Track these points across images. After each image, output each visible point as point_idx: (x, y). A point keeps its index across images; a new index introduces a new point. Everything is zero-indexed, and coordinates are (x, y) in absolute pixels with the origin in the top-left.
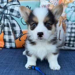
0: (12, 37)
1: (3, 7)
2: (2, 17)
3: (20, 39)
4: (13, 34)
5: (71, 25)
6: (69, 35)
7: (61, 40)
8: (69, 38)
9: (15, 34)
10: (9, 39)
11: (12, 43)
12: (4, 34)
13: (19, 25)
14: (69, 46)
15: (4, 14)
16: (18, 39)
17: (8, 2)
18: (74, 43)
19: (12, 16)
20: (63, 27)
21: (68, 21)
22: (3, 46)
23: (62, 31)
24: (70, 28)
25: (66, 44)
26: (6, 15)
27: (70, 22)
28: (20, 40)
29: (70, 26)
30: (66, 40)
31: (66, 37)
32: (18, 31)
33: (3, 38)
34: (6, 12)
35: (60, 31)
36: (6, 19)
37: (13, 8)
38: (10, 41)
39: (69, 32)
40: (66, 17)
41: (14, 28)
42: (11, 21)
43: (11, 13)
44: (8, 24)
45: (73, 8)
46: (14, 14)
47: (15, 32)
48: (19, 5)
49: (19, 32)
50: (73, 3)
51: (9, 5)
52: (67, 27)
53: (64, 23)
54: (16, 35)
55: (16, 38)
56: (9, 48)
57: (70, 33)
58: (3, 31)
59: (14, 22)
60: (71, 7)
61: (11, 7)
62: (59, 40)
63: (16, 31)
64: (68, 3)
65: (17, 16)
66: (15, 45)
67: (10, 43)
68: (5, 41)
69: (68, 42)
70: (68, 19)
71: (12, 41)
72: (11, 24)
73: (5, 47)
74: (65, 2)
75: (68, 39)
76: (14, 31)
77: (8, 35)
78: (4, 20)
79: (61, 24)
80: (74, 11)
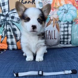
0: (14, 40)
1: (5, 15)
2: (4, 24)
4: (14, 38)
5: (63, 24)
6: (63, 34)
7: (56, 39)
8: (63, 36)
10: (11, 42)
11: (14, 45)
12: (7, 38)
14: (63, 44)
15: (7, 21)
16: (19, 41)
17: (9, 11)
19: (13, 22)
20: (57, 27)
21: (60, 21)
22: (6, 48)
23: (56, 31)
25: (61, 42)
26: (8, 22)
27: (62, 22)
29: (62, 26)
30: (61, 39)
31: (60, 36)
33: (7, 41)
34: (8, 19)
35: (55, 31)
36: (8, 25)
37: (13, 16)
38: (12, 43)
39: (62, 31)
40: (58, 19)
41: (15, 32)
42: (12, 26)
43: (12, 20)
44: (9, 29)
45: (63, 10)
46: (15, 20)
47: (16, 36)
49: (20, 35)
50: (63, 6)
51: (10, 13)
52: (60, 27)
53: (57, 24)
54: (17, 38)
55: (17, 41)
56: (12, 49)
57: (63, 32)
58: (6, 35)
61: (11, 15)
62: (55, 39)
63: (17, 34)
64: (59, 7)
66: (16, 46)
67: (12, 45)
68: (8, 44)
69: (62, 40)
70: (60, 19)
71: (14, 43)
72: (12, 29)
73: (8, 49)
77: (11, 38)
78: (7, 26)
79: (55, 25)
80: (65, 13)
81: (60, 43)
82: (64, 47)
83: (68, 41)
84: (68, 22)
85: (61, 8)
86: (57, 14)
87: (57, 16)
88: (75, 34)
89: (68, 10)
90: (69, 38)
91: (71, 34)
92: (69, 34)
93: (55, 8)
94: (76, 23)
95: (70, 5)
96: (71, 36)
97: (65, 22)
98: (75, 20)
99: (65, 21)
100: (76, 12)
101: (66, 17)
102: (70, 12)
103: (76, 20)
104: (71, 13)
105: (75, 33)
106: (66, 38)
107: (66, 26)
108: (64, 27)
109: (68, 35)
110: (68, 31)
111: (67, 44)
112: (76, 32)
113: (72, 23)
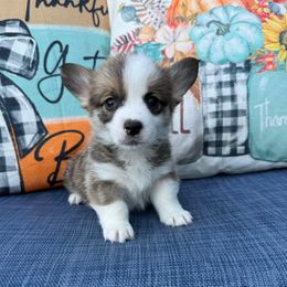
0: (8, 149)
3: (40, 156)
4: (10, 138)
5: (216, 74)
6: (215, 110)
7: (188, 132)
8: (215, 120)
9: (20, 138)
11: (9, 173)
13: (30, 102)
16: (32, 154)
18: (233, 138)
21: (202, 63)
24: (214, 85)
25: (206, 144)
27: (210, 67)
28: (38, 159)
29: (212, 79)
30: (206, 130)
31: (204, 119)
32: (30, 125)
39: (212, 100)
42: (1, 88)
43: (1, 62)
45: (212, 25)
48: (28, 38)
49: (35, 128)
50: (211, 13)
52: (204, 84)
54: (24, 140)
55: (22, 153)
57: (217, 102)
59: (12, 92)
60: (205, 23)
62: (183, 131)
63: (22, 124)
64: (196, 15)
65: (23, 74)
66: (18, 177)
69: (213, 137)
70: (202, 57)
71: (8, 164)
74: (185, 12)
75: (212, 123)
76: (13, 126)
80: (218, 33)
81: (206, 153)
82: (221, 168)
83: (235, 140)
84: (233, 65)
85: (206, 18)
86: (190, 40)
87: (190, 44)
88: (260, 108)
89: (228, 26)
90: (242, 127)
91: (245, 108)
92: (239, 108)
93: (183, 20)
94: (265, 69)
95: (236, 8)
96: (248, 118)
97: (223, 67)
98: (259, 57)
99: (222, 62)
100: (259, 29)
101: (223, 48)
102: (238, 29)
103: (263, 58)
104: (240, 32)
105: (261, 105)
106: (227, 127)
107: (226, 78)
108: (220, 85)
109: (235, 113)
110: (233, 98)
111: (234, 153)
112: (267, 103)
113: (248, 67)
